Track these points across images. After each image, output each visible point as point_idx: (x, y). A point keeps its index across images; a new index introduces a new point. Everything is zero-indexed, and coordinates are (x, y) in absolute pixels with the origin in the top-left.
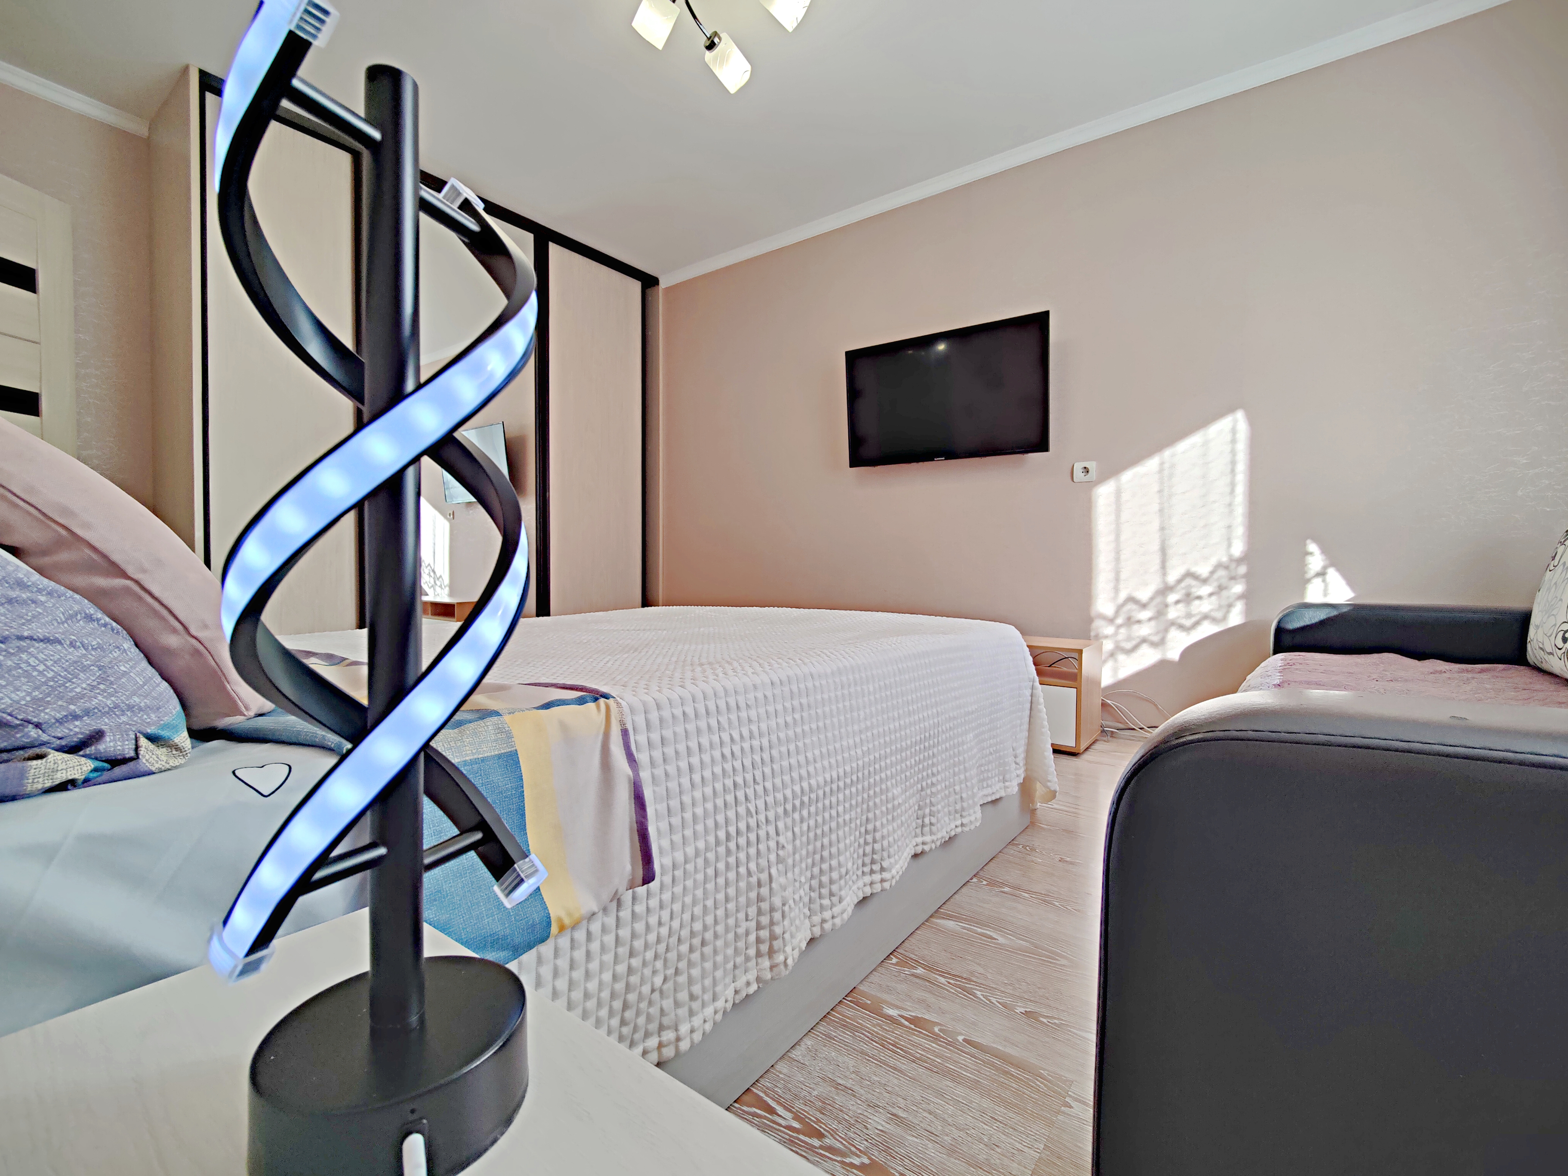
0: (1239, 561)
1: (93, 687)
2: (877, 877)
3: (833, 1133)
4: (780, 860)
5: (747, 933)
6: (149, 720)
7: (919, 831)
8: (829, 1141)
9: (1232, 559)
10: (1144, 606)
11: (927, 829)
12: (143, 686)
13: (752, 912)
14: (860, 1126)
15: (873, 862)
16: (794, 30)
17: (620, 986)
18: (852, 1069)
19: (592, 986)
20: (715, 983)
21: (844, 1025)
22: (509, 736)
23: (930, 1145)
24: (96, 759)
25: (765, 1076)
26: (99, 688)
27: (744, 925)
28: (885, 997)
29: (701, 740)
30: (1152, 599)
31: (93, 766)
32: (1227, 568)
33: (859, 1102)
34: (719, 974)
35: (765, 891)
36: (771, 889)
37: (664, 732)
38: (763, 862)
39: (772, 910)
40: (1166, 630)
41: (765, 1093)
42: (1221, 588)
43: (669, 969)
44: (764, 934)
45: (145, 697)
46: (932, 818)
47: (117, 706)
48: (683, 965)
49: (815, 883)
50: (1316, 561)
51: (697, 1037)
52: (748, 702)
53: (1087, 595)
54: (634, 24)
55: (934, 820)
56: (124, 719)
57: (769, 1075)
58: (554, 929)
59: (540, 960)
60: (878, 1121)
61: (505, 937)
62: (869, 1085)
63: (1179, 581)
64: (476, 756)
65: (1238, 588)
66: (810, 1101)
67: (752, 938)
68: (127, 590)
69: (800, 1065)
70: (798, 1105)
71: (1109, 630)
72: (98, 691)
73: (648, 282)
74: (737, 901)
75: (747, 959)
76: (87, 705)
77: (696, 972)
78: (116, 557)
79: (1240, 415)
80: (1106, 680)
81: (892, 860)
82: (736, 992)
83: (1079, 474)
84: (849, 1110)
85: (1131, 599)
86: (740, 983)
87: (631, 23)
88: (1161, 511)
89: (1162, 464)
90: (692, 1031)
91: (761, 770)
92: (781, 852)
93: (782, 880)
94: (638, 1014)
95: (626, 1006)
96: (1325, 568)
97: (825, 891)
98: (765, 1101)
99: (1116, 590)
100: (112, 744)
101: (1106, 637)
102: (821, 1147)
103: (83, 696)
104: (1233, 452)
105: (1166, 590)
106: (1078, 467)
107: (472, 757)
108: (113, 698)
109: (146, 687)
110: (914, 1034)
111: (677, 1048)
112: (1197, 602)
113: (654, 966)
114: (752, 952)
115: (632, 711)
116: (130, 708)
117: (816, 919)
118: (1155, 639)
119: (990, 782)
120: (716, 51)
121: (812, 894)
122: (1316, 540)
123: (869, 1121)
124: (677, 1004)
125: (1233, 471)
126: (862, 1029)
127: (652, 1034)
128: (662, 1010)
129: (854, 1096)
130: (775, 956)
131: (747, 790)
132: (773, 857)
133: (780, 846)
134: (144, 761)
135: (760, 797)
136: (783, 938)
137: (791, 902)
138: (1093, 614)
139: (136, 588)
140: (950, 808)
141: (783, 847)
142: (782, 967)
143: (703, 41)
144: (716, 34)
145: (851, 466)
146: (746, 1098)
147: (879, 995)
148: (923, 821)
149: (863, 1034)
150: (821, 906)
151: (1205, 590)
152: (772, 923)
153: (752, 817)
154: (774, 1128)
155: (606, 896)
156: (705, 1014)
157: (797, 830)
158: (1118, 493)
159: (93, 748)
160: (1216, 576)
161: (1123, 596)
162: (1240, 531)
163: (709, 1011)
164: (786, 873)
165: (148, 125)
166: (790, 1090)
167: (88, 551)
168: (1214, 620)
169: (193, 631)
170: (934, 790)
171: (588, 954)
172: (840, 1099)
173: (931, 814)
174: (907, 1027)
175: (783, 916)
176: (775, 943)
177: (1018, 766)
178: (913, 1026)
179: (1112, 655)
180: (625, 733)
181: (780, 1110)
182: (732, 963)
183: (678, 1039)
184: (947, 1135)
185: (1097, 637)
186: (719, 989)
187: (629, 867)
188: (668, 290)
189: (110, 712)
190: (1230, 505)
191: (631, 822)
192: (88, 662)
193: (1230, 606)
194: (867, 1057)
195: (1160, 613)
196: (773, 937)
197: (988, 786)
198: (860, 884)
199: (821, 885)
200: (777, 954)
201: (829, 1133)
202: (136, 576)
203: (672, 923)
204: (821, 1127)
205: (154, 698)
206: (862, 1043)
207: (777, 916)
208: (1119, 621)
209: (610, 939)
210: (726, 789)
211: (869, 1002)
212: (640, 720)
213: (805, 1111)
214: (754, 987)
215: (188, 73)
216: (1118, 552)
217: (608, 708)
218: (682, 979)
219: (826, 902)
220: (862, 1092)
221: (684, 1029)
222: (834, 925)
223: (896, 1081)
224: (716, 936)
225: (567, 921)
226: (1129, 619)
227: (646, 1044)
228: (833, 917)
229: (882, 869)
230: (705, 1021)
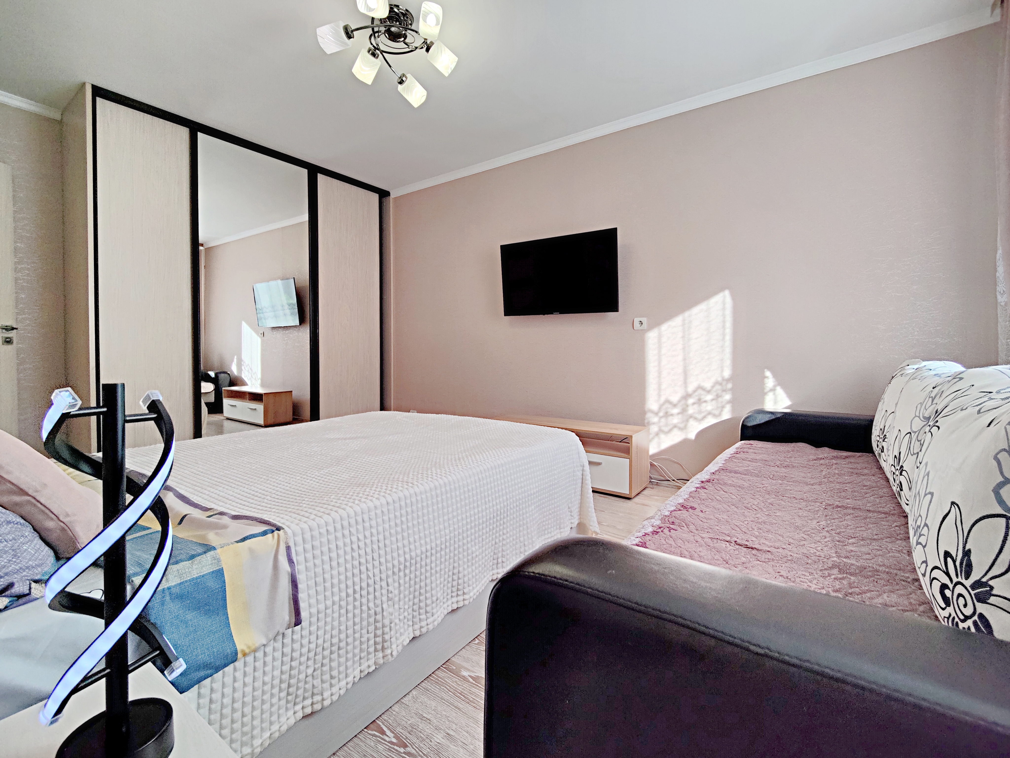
0: (728, 380)
1: (10, 561)
2: (461, 598)
3: (412, 744)
4: (389, 599)
5: (368, 640)
6: (37, 572)
7: (495, 566)
8: (409, 749)
9: (723, 379)
10: (675, 406)
11: (500, 565)
12: (34, 555)
13: (372, 628)
14: (428, 741)
15: (458, 590)
16: (449, 75)
17: (285, 677)
18: (433, 708)
19: (267, 679)
20: (347, 668)
21: (437, 682)
22: (219, 560)
23: (461, 750)
24: (11, 596)
25: (385, 713)
26: (12, 561)
27: (366, 636)
28: (465, 664)
29: (338, 543)
30: (679, 401)
31: (9, 601)
32: (721, 384)
33: (431, 727)
34: (349, 663)
35: (379, 617)
36: (383, 615)
37: (314, 543)
38: (378, 602)
39: (383, 626)
40: (687, 421)
41: (383, 723)
42: (718, 396)
43: (317, 664)
44: (379, 639)
45: (35, 561)
46: (503, 558)
47: (21, 568)
48: (326, 661)
49: (416, 607)
50: (770, 382)
51: (335, 698)
52: (370, 517)
53: (643, 399)
54: (353, 71)
55: (504, 560)
56: (25, 573)
57: (387, 713)
58: (240, 655)
59: (235, 670)
60: (439, 738)
61: (210, 663)
62: (440, 717)
63: (695, 391)
64: (199, 575)
65: (728, 397)
66: (406, 727)
67: (372, 642)
68: (29, 502)
69: (406, 706)
70: (399, 729)
71: (655, 420)
72: (12, 563)
73: (383, 194)
74: (361, 624)
75: (369, 653)
76: (7, 571)
77: (334, 664)
78: (23, 486)
79: (727, 293)
80: (653, 450)
81: (471, 588)
82: (361, 672)
83: (637, 325)
84: (425, 731)
85: (667, 401)
86: (364, 667)
87: (351, 70)
88: (684, 348)
89: (684, 320)
90: (332, 695)
91: (378, 552)
92: (390, 595)
93: (391, 610)
94: (298, 689)
95: (289, 686)
96: (775, 386)
97: (422, 611)
98: (381, 727)
99: (659, 395)
100: (18, 589)
101: (654, 424)
102: (404, 753)
103: (4, 567)
104: (724, 316)
105: (687, 396)
106: (637, 320)
107: (197, 576)
108: (19, 565)
109: (36, 555)
110: (474, 687)
111: (322, 704)
112: (704, 404)
113: (307, 664)
114: (372, 649)
115: (294, 535)
116: (27, 568)
117: (417, 627)
118: (682, 426)
119: (549, 531)
120: (405, 85)
121: (414, 613)
122: (769, 369)
123: (434, 737)
124: (323, 681)
125: (724, 327)
126: (446, 684)
127: (307, 698)
128: (313, 685)
129: (430, 723)
130: (386, 651)
131: (368, 565)
132: (385, 599)
133: (390, 592)
134: (33, 595)
135: (377, 567)
136: (391, 641)
137: (397, 621)
138: (646, 409)
139: (33, 501)
140: (517, 551)
141: (391, 592)
142: (390, 656)
143: (396, 79)
144: (404, 75)
145: (505, 315)
146: (372, 726)
147: (462, 663)
148: (497, 561)
149: (446, 687)
150: (420, 619)
151: (709, 397)
152: (383, 634)
153: (371, 579)
154: (381, 742)
155: (271, 636)
156: (340, 685)
157: (402, 581)
158: (660, 337)
159: (9, 592)
160: (715, 389)
161: (663, 399)
162: (728, 362)
163: (343, 683)
164: (394, 605)
165: (60, 113)
166: (396, 721)
167: (9, 485)
168: (715, 416)
169: (61, 518)
170: (504, 542)
171: (265, 663)
172: (421, 726)
173: (503, 556)
174: (471, 683)
175: (390, 630)
176: (385, 644)
177: (572, 517)
178: (474, 682)
179: (657, 434)
180: (288, 548)
181: (388, 732)
182: (358, 657)
183: (323, 700)
184: (472, 745)
185: (649, 424)
186: (348, 672)
187: (287, 618)
188: (395, 199)
189: (17, 572)
190: (722, 347)
191: (289, 595)
192: (8, 549)
193: (723, 407)
194: (444, 701)
195: (684, 411)
196: (384, 641)
197: (548, 533)
198: (449, 602)
199: (420, 608)
200: (387, 650)
201: (410, 744)
202: (34, 494)
203: (318, 641)
204: (407, 742)
205: (41, 560)
206: (443, 693)
207: (387, 630)
208: (661, 414)
209: (278, 654)
210: (354, 566)
211: (454, 668)
212: (299, 539)
213: (401, 733)
214: (373, 668)
215: (85, 88)
216: (660, 373)
217: (279, 535)
218: (326, 668)
219: (423, 617)
220: (435, 721)
221: (326, 694)
222: (428, 629)
223: (455, 715)
224: (347, 644)
225: (247, 651)
226: (666, 413)
227: (304, 704)
228: (427, 625)
229: (464, 594)
230: (340, 689)
